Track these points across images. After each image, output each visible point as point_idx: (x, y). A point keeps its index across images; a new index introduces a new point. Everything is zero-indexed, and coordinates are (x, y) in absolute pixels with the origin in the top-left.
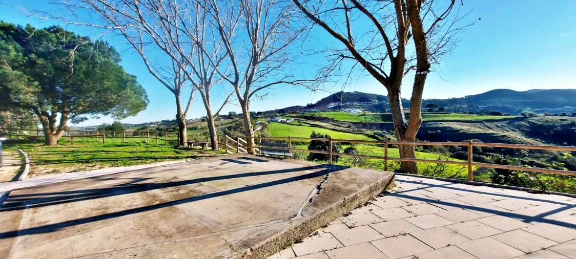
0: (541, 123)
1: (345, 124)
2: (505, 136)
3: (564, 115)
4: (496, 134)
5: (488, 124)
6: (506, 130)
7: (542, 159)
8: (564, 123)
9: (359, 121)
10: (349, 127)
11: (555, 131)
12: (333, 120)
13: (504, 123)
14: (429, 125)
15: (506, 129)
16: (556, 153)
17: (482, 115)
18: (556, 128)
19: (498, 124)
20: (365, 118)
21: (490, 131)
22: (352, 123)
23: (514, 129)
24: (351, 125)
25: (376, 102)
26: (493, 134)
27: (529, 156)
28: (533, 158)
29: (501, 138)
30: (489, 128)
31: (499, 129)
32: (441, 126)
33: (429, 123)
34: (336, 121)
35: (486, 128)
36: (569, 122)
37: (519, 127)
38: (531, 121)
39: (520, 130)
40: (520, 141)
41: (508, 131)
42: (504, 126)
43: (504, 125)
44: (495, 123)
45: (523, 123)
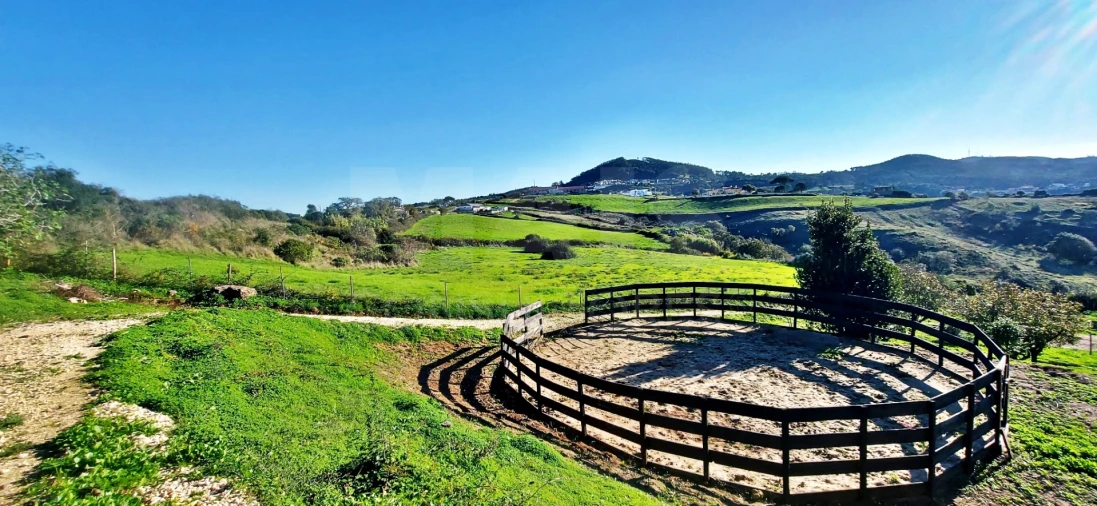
0: (982, 211)
1: (614, 217)
2: (914, 233)
3: (1021, 194)
4: (898, 231)
5: (885, 214)
6: (917, 225)
7: (980, 277)
8: (1021, 209)
9: (643, 212)
10: (622, 222)
11: (1004, 225)
12: (590, 209)
13: (913, 211)
14: (774, 216)
15: (918, 221)
16: (1004, 265)
17: (876, 197)
18: (1005, 218)
19: (905, 213)
20: (657, 205)
21: (888, 226)
22: (629, 215)
23: (933, 223)
24: (626, 218)
25: (687, 178)
26: (893, 231)
27: (957, 272)
28: (964, 274)
29: (907, 239)
30: (887, 220)
31: (905, 222)
32: (796, 217)
33: (775, 213)
34: (598, 211)
35: (882, 220)
36: (1028, 208)
37: (942, 219)
38: (961, 206)
39: (942, 223)
40: (942, 243)
41: (921, 226)
42: (914, 217)
43: (914, 214)
44: (900, 211)
45: (949, 210)
